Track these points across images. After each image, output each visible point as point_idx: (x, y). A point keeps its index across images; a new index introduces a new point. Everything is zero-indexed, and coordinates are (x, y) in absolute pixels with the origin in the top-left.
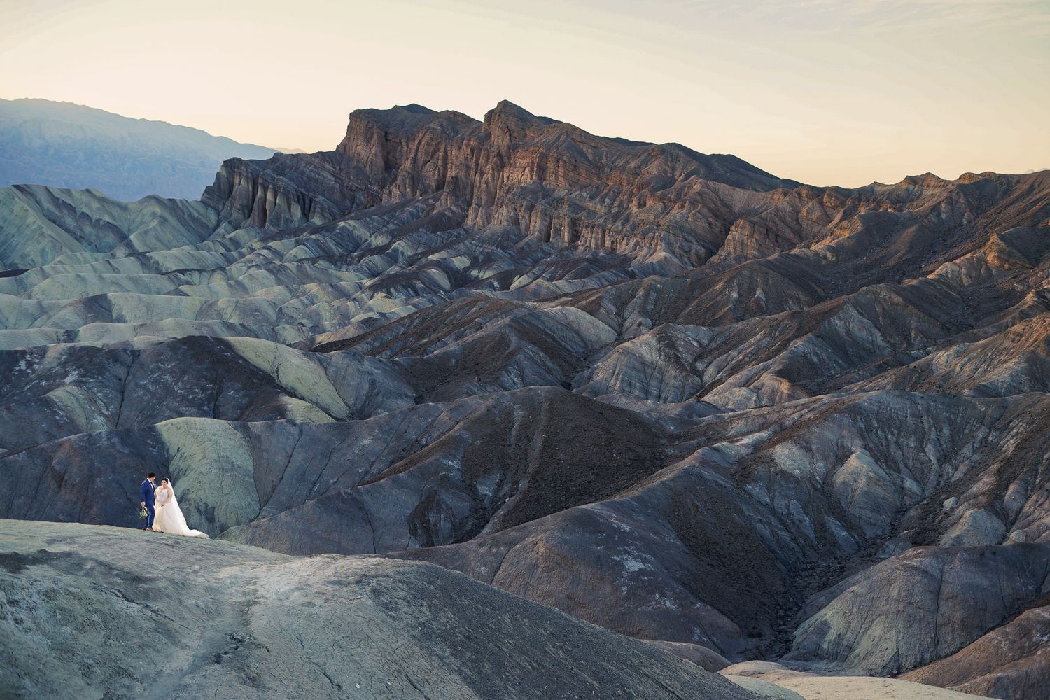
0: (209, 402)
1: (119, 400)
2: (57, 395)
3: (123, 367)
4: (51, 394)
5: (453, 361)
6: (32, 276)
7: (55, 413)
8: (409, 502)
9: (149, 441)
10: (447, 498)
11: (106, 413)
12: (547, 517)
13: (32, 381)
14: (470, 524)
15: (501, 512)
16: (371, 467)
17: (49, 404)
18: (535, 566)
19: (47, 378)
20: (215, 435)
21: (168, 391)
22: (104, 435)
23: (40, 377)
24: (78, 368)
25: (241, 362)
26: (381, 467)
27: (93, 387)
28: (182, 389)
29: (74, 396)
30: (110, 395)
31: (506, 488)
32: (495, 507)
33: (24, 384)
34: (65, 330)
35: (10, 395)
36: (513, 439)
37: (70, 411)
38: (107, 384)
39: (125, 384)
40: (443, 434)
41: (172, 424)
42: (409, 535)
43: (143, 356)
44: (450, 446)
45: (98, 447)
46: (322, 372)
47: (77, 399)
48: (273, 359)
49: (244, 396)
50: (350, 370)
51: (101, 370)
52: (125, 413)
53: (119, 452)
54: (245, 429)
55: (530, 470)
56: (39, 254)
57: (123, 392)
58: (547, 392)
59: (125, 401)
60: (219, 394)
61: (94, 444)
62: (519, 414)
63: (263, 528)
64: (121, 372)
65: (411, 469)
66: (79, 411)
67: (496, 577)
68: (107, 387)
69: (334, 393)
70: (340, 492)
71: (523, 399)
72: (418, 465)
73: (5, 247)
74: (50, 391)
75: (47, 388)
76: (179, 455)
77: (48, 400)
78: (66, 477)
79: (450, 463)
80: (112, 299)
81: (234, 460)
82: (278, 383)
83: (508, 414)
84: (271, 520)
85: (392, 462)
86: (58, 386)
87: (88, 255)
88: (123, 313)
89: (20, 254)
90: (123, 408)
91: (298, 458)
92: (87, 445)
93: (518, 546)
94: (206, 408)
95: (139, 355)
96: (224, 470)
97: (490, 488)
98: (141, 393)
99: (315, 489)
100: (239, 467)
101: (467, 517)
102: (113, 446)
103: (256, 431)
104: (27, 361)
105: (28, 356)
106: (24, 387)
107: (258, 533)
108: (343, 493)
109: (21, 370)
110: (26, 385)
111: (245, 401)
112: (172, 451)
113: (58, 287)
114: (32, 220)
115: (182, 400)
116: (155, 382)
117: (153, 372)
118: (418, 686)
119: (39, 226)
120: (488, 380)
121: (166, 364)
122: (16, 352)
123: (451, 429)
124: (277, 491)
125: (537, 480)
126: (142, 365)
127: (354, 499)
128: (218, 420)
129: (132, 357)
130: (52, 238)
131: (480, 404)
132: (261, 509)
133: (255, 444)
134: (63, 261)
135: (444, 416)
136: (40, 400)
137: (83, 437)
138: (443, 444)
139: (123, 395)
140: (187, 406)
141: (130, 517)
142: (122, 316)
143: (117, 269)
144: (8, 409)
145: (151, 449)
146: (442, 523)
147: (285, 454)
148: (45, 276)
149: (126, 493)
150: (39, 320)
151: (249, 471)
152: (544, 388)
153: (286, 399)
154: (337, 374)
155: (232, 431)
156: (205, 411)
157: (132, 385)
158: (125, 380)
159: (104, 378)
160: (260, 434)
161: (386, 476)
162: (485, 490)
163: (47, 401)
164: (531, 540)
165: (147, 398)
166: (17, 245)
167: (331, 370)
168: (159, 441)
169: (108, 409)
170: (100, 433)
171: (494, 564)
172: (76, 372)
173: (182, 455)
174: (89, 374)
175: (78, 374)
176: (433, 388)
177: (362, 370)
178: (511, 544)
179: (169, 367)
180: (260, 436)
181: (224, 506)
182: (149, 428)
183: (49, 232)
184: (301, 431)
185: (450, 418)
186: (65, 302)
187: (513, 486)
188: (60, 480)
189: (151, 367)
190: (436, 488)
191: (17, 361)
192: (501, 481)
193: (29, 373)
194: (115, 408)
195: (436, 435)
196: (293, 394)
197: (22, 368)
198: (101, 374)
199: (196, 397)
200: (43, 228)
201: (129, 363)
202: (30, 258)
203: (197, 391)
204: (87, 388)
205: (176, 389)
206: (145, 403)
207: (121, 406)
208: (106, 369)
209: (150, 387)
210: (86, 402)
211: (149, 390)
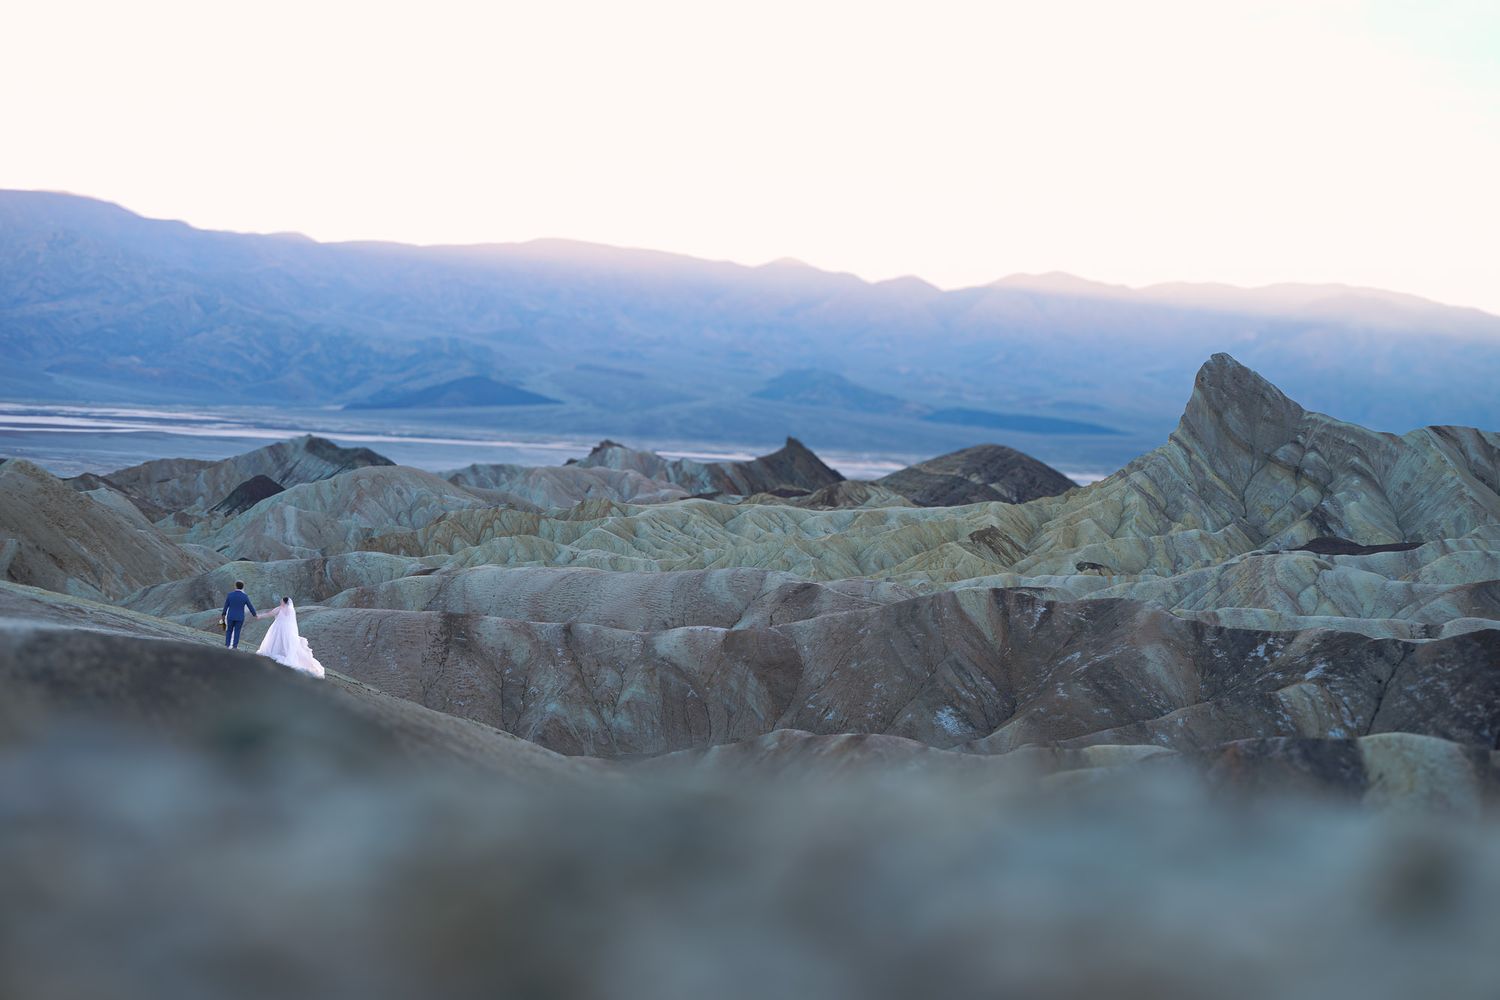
1: (1372, 709)
2: (1289, 694)
3: (1387, 665)
4: (1279, 693)
6: (1428, 550)
7: (1279, 717)
9: (1343, 759)
11: (1350, 724)
13: (1266, 672)
17: (1271, 703)
19: (1284, 670)
21: (1441, 704)
23: (1277, 669)
24: (1327, 661)
27: (1339, 689)
28: (1459, 703)
29: (1309, 696)
30: (1362, 702)
33: (1256, 675)
37: (1300, 717)
38: (1361, 685)
39: (1385, 688)
41: (1380, 740)
43: (1418, 653)
47: (1313, 702)
54: (1483, 760)
56: (1453, 524)
57: (1380, 699)
59: (1381, 711)
61: (1265, 753)
64: (1382, 670)
66: (1311, 717)
68: (1358, 689)
73: (1409, 511)
74: (1283, 686)
75: (1282, 683)
76: (1380, 783)
77: (1273, 698)
86: (1294, 682)
90: (1375, 721)
94: (1486, 733)
95: (1413, 651)
98: (1403, 702)
104: (1268, 645)
105: (1271, 639)
106: (1255, 680)
109: (1256, 657)
110: (1258, 677)
112: (1372, 776)
113: (1457, 568)
114: (1451, 476)
115: (1455, 718)
116: (1426, 689)
117: (1426, 675)
119: (1459, 484)
121: (1447, 665)
122: (1257, 632)
126: (1414, 665)
128: (1449, 742)
129: (1402, 652)
130: (1476, 501)
136: (1265, 697)
137: (1254, 742)
139: (1379, 704)
140: (1460, 727)
144: (1218, 704)
145: (1343, 770)
148: (1445, 550)
150: (1404, 610)
155: (1461, 758)
157: (1394, 690)
158: (1387, 683)
159: (1357, 677)
163: (1270, 699)
166: (1426, 509)
168: (1357, 762)
169: (1353, 720)
172: (1323, 666)
173: (1384, 786)
174: (1338, 670)
175: (1324, 668)
179: (1450, 670)
182: (1351, 742)
183: (1471, 493)
186: (1443, 587)
189: (1426, 667)
191: (1255, 645)
193: (1266, 662)
194: (1364, 719)
197: (1258, 654)
198: (1354, 671)
199: (1475, 716)
200: (1463, 486)
201: (1397, 660)
202: (1440, 528)
203: (1480, 707)
204: (1332, 688)
205: (1452, 702)
206: (1405, 718)
207: (1373, 719)
208: (1363, 665)
209: (1418, 696)
210: (1325, 707)
211: (1414, 700)
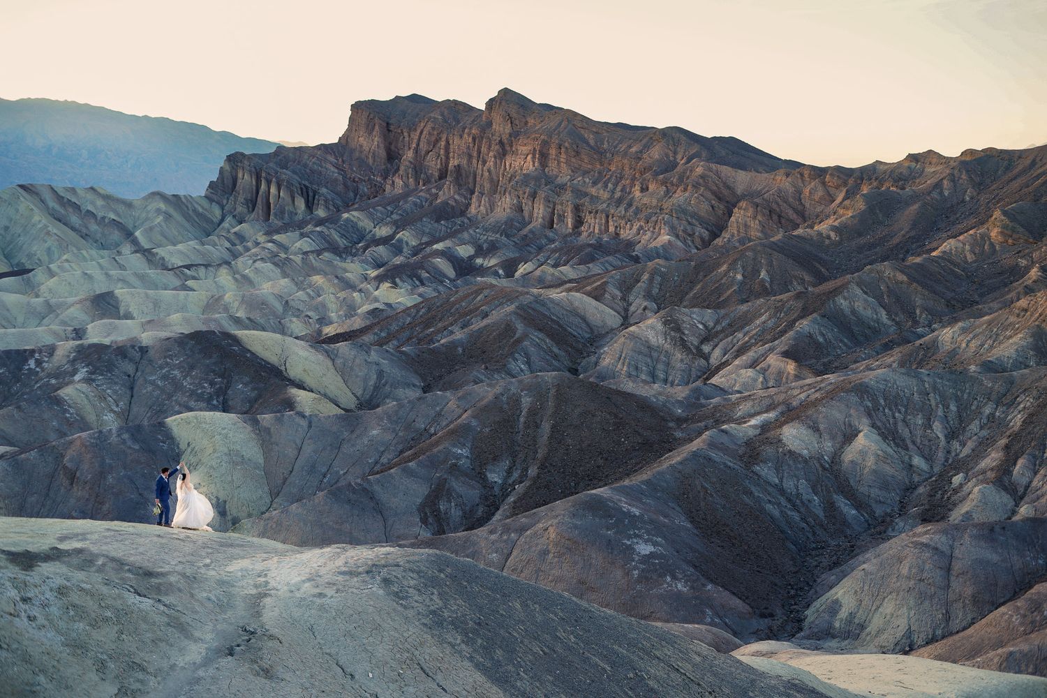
0: (218, 396)
1: (129, 396)
2: (67, 392)
3: (132, 364)
4: (63, 393)
5: (460, 350)
6: (39, 275)
7: (66, 411)
8: (419, 491)
9: (159, 437)
10: (457, 485)
11: (116, 409)
12: (557, 502)
13: (42, 379)
14: (480, 511)
15: (511, 499)
16: (380, 457)
17: (59, 401)
18: (545, 552)
19: (56, 376)
20: (224, 429)
21: (177, 386)
22: (114, 431)
23: (49, 376)
24: (87, 366)
25: (248, 355)
26: (390, 457)
27: (103, 384)
28: (191, 384)
29: (83, 393)
30: (120, 392)
31: (516, 475)
32: (505, 494)
33: (33, 382)
34: (72, 328)
35: (20, 394)
36: (521, 426)
37: (81, 409)
38: (116, 380)
39: (134, 380)
40: (451, 422)
41: (182, 419)
42: (420, 524)
43: (151, 353)
44: (459, 433)
45: (109, 443)
46: (330, 363)
47: (87, 396)
48: (280, 352)
49: (253, 389)
50: (357, 361)
51: (110, 367)
52: (135, 409)
53: (130, 448)
54: (255, 422)
55: (539, 456)
56: (45, 253)
57: (132, 389)
58: (554, 378)
59: (135, 397)
60: (227, 387)
61: (105, 440)
62: (526, 401)
63: (275, 520)
64: (130, 368)
65: (421, 458)
66: (89, 408)
67: (508, 563)
68: (116, 383)
69: (341, 384)
70: (350, 483)
71: (530, 386)
72: (427, 453)
73: (11, 246)
74: (59, 388)
75: (57, 386)
76: (189, 450)
77: (58, 397)
78: (78, 474)
79: (459, 451)
80: (119, 296)
81: (244, 453)
82: (286, 375)
83: (516, 401)
84: (282, 512)
85: (402, 452)
86: (67, 384)
87: (94, 252)
88: (130, 310)
89: (26, 254)
90: (132, 405)
91: (308, 449)
92: (98, 442)
93: (529, 532)
94: (215, 402)
95: (147, 351)
96: (235, 464)
97: (499, 475)
98: (150, 388)
99: (325, 481)
100: (249, 460)
101: (478, 505)
102: (124, 442)
103: (265, 424)
104: (36, 359)
105: (37, 355)
106: (34, 386)
107: (270, 525)
108: (353, 484)
109: (30, 369)
110: (36, 383)
111: (254, 394)
112: (183, 446)
113: (65, 285)
114: (38, 219)
115: (191, 395)
116: (164, 377)
117: (161, 368)
118: (431, 674)
119: (45, 225)
120: (495, 367)
121: (174, 359)
122: (25, 351)
123: (460, 417)
124: (287, 483)
125: (546, 467)
126: (150, 361)
127: (365, 490)
128: (228, 414)
129: (140, 353)
130: (59, 237)
131: (487, 392)
132: (272, 502)
133: (264, 437)
134: (69, 259)
135: (452, 405)
136: (50, 398)
137: (93, 434)
138: (452, 432)
139: (132, 392)
140: (198, 401)
141: (143, 512)
142: (130, 312)
143: (123, 266)
144: (19, 407)
145: (161, 444)
146: (453, 511)
147: (294, 446)
148: (52, 274)
149: (137, 488)
150: (47, 318)
151: (260, 464)
152: (551, 375)
153: (294, 391)
154: (344, 366)
155: (241, 424)
156: (214, 405)
157: (141, 381)
158: (134, 376)
159: (113, 375)
160: (269, 426)
161: (395, 465)
162: (495, 477)
163: (57, 399)
164: (541, 525)
165: (156, 393)
166: (24, 244)
167: (339, 361)
168: (169, 437)
169: (117, 406)
170: (110, 429)
171: (505, 551)
172: (85, 370)
173: (192, 450)
174: (98, 371)
175: (87, 371)
176: (441, 377)
177: (369, 360)
178: (522, 530)
179: (177, 362)
180: (269, 429)
181: (236, 499)
182: (159, 423)
183: (55, 231)
184: (310, 423)
185: (458, 407)
186: (71, 300)
187: (522, 472)
188: (72, 478)
189: (159, 362)
190: (445, 476)
191: (26, 360)
192: (511, 468)
193: (38, 372)
194: (125, 404)
195: (444, 423)
196: (301, 386)
197: (31, 366)
198: (110, 371)
199: (204, 392)
200: (48, 226)
201: (137, 359)
202: (36, 257)
203: (206, 385)
204: (96, 385)
205: (185, 384)
206: (154, 399)
207: (130, 403)
208: (114, 365)
209: (159, 383)
210: (96, 399)
211: (158, 386)
